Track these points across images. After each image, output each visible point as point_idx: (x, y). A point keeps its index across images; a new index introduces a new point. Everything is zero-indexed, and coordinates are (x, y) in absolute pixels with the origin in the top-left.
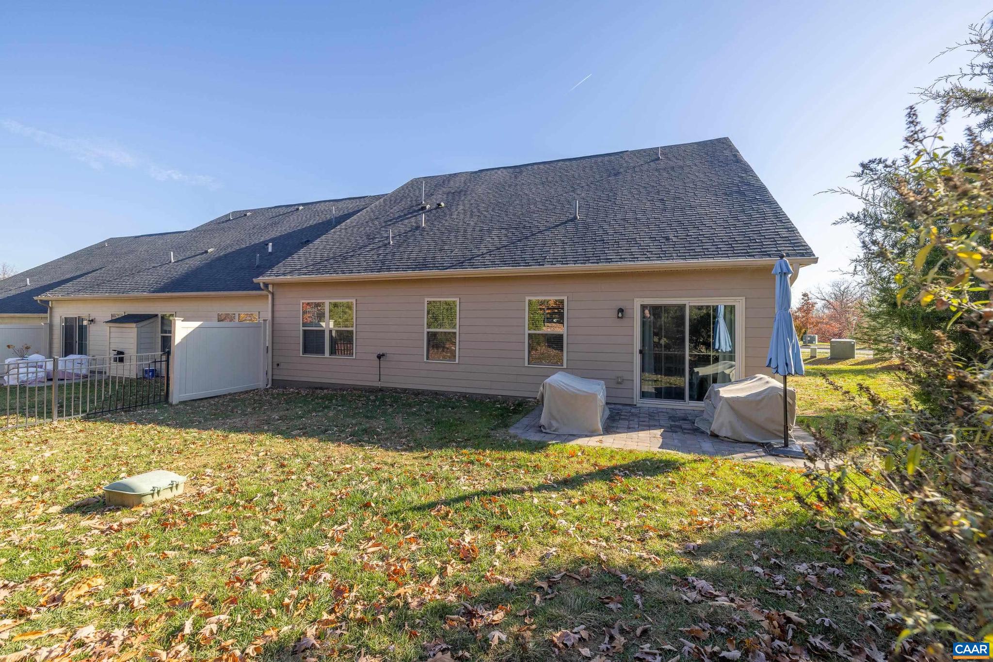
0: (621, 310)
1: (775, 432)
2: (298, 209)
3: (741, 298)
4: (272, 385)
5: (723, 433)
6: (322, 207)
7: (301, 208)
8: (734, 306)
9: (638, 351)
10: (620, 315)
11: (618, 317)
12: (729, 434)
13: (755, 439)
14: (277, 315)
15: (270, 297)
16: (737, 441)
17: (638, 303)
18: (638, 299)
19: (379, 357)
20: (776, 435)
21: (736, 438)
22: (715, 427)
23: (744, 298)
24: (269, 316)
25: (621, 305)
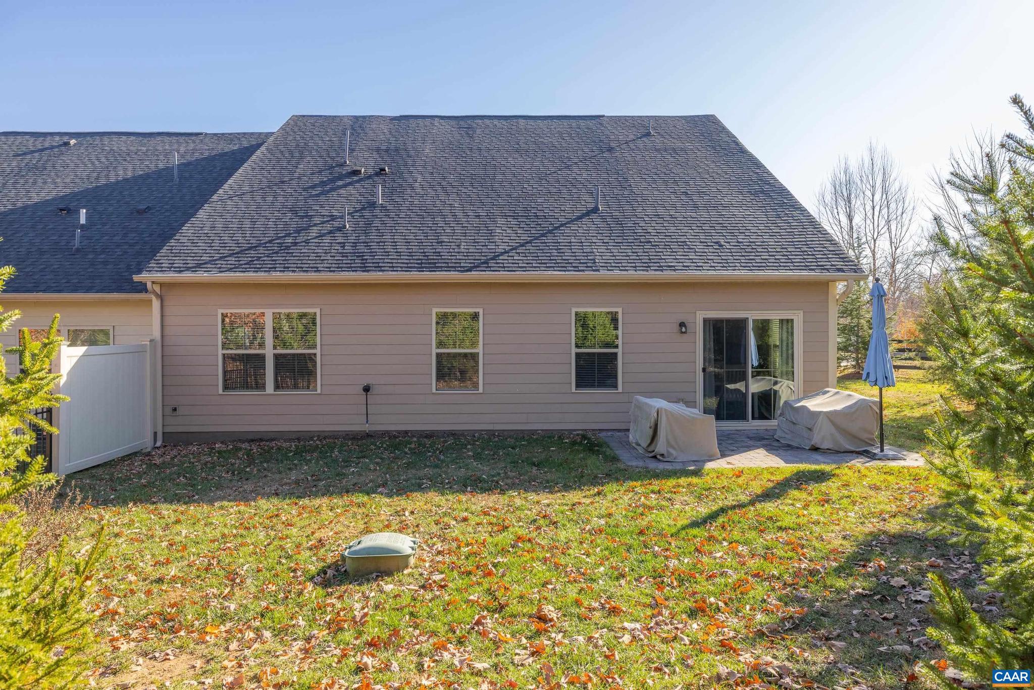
0: (682, 325)
1: (867, 440)
2: (66, 144)
3: (799, 311)
4: (163, 442)
5: (825, 446)
6: (120, 145)
7: (73, 142)
8: (792, 320)
9: (701, 370)
10: (684, 329)
11: (682, 333)
12: (830, 446)
13: (853, 449)
14: (168, 331)
15: (156, 304)
16: (838, 452)
17: (700, 316)
18: (701, 312)
19: (367, 389)
20: (866, 442)
21: (836, 449)
22: (816, 440)
23: (802, 312)
24: (157, 334)
25: (682, 318)
